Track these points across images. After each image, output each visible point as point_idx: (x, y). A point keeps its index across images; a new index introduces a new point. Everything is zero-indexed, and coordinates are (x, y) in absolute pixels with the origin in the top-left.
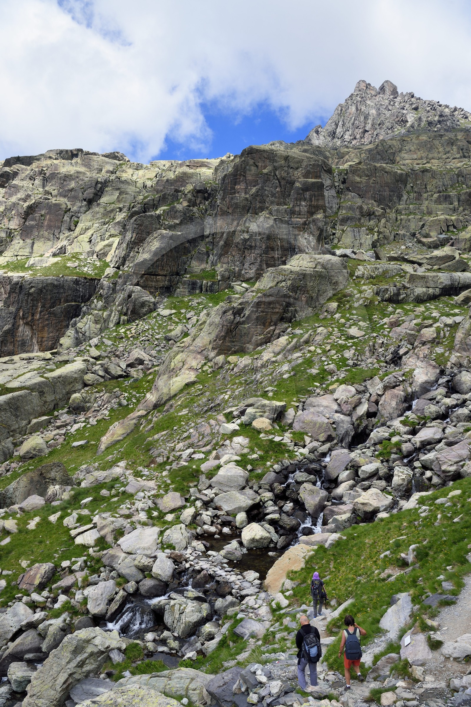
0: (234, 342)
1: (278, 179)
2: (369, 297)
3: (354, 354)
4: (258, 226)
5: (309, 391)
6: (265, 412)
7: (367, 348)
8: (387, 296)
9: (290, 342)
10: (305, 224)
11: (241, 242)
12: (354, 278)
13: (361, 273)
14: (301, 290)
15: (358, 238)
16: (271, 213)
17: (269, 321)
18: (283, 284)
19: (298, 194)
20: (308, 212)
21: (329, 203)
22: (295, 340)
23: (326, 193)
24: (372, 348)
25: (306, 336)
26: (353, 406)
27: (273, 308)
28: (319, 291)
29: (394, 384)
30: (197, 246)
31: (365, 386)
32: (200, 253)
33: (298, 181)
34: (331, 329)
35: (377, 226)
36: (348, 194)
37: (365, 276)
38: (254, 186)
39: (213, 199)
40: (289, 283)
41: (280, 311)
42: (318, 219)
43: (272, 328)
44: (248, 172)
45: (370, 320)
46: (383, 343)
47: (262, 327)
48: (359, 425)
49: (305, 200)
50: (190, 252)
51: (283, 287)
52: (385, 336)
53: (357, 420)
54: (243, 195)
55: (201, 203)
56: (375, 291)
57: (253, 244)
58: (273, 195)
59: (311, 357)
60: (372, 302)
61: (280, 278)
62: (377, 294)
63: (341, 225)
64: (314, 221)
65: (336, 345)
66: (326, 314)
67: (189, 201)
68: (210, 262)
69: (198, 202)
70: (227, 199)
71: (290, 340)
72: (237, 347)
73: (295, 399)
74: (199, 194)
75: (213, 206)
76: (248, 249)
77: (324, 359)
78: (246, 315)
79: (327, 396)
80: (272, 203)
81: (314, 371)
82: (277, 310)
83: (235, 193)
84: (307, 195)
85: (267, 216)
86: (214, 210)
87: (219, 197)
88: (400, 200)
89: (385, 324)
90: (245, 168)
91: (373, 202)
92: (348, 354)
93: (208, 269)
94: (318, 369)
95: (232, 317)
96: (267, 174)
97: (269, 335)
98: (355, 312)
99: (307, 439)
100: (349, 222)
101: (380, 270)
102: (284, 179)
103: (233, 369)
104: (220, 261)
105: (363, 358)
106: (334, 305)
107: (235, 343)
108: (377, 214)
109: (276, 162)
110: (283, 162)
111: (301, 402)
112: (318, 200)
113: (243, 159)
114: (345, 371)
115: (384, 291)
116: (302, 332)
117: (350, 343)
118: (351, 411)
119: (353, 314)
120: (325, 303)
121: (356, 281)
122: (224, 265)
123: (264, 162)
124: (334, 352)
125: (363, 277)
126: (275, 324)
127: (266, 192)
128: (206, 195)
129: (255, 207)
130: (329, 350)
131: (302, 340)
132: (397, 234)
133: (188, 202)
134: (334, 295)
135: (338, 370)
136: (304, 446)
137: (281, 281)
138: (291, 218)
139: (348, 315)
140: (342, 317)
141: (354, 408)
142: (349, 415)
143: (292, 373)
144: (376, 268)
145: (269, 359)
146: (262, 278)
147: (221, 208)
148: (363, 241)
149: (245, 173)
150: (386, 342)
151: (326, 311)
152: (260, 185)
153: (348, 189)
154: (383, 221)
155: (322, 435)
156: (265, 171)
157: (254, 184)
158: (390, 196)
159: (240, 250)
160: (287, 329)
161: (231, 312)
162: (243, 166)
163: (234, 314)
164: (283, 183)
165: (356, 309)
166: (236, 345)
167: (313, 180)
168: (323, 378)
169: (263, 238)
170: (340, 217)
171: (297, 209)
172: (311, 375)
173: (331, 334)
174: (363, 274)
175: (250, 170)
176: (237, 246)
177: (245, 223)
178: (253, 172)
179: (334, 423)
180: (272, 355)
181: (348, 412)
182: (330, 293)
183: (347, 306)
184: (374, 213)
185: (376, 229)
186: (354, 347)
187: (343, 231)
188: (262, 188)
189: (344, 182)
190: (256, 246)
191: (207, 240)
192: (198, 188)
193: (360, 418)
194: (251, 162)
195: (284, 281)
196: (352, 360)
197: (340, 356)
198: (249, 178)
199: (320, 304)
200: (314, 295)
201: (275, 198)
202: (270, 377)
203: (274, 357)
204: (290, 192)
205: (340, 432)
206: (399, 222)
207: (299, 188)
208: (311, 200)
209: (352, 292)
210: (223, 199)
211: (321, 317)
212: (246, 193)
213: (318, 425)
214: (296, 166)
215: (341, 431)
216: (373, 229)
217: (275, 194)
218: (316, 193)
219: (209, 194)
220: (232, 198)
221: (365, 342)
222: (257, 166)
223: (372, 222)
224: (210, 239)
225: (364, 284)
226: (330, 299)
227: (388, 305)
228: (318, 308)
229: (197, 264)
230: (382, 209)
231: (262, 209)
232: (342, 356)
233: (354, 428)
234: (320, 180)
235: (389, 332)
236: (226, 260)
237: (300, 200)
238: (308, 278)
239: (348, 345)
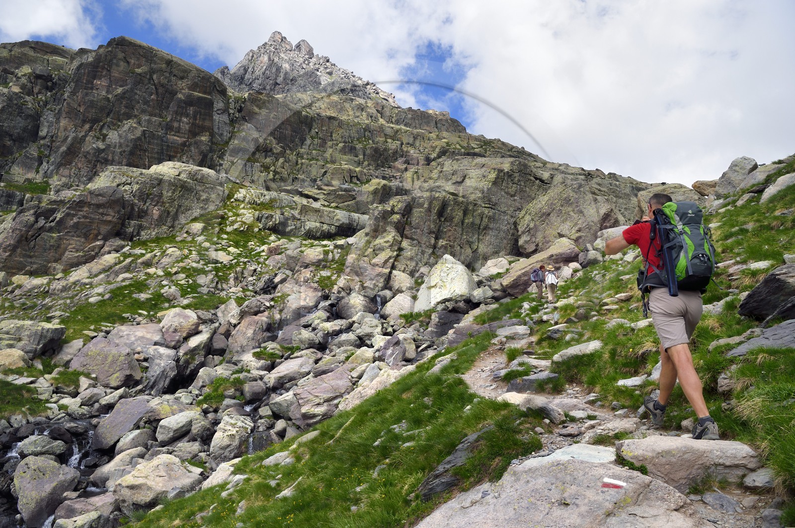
0: (31, 257)
1: (154, 85)
2: (248, 222)
3: (212, 281)
4: (120, 136)
5: (124, 318)
6: (20, 340)
7: (232, 274)
8: (271, 223)
9: (120, 262)
10: (184, 144)
11: (92, 152)
12: (232, 200)
13: (242, 195)
14: (152, 200)
15: (249, 173)
16: (139, 123)
17: (96, 232)
18: (127, 187)
19: (179, 107)
20: (190, 131)
21: (219, 128)
22: (129, 260)
23: (216, 117)
24: (240, 275)
25: (148, 256)
26: (184, 335)
27: (102, 214)
28: (180, 206)
29: (256, 309)
30: (26, 148)
31: (215, 314)
32: (28, 157)
33: (181, 92)
34: (186, 252)
35: (274, 165)
36: (243, 125)
37: (247, 200)
38: (121, 86)
39: (59, 90)
40: (136, 187)
41: (115, 220)
42: (201, 141)
43: (98, 243)
44: (114, 67)
45: (245, 246)
46: (255, 270)
47: (83, 240)
48: (187, 363)
49: (187, 116)
50: (12, 154)
51: (125, 190)
52: (259, 263)
53: (186, 354)
54: (104, 93)
55: (39, 92)
56: (256, 216)
57: (110, 158)
58: (146, 102)
59: (146, 280)
60: (250, 227)
61: (124, 180)
62: (259, 219)
63: (230, 155)
64: (196, 143)
65: (189, 269)
66: (185, 235)
67: (23, 87)
68: (41, 172)
69: (36, 90)
70: (80, 95)
71: (122, 259)
72: (35, 266)
73: (92, 327)
74: (39, 81)
75: (56, 99)
76: (102, 163)
77: (164, 283)
78: (58, 219)
79: (151, 325)
80: (143, 111)
81: (143, 296)
82: (109, 218)
83: (92, 89)
84: (191, 110)
85: (135, 125)
86: (58, 105)
87: (68, 89)
88: (302, 144)
89: (263, 251)
90: (111, 60)
91: (272, 138)
92: (202, 280)
93: (38, 181)
94: (151, 294)
95: (32, 219)
96: (140, 74)
97: (93, 253)
98: (225, 236)
99: (84, 382)
100: (240, 154)
101: (267, 197)
102: (162, 86)
103: (12, 292)
104: (57, 173)
105: (225, 286)
106: (198, 226)
107: (33, 260)
108: (275, 151)
109: (155, 63)
110: (164, 66)
111: (102, 331)
112: (204, 119)
113: (110, 49)
114: (193, 297)
115: (267, 218)
116: (144, 252)
117: (210, 267)
118: (178, 341)
119: (223, 239)
120: (187, 224)
121: (234, 204)
122: (64, 179)
123: (138, 59)
124: (183, 276)
125: (243, 201)
126: (105, 239)
127: (137, 97)
128: (50, 84)
129: (119, 111)
130: (176, 273)
131: (139, 261)
132: (296, 178)
133: (21, 88)
134: (202, 215)
135: (182, 297)
136: (75, 395)
137: (124, 184)
138: (166, 134)
139: (215, 239)
140: (207, 240)
141: (186, 339)
142: (175, 348)
143: (107, 296)
144: (262, 194)
145: (78, 281)
146: (97, 178)
147: (67, 103)
148: (255, 178)
149: (110, 66)
150: (259, 269)
151: (187, 232)
152: (129, 86)
153: (244, 119)
154: (281, 160)
155: (115, 375)
156: (139, 71)
157: (121, 83)
158: (292, 136)
159: (89, 162)
160: (123, 247)
161: (32, 212)
162: (109, 58)
163: (37, 216)
164: (161, 90)
165: (227, 233)
166: (34, 263)
167: (201, 95)
168: (155, 305)
169: (124, 151)
170: (231, 147)
171: (176, 125)
172: (136, 300)
173: (187, 257)
174: (245, 197)
175: (118, 65)
176: (85, 157)
177: (101, 129)
178: (121, 68)
179: (146, 360)
180: (87, 275)
181: (173, 343)
182: (197, 212)
183: (217, 229)
184: (271, 150)
185: (272, 168)
186: (214, 272)
187: (233, 163)
188: (132, 90)
189: (240, 111)
190: (113, 161)
191: (42, 142)
192: (38, 72)
193: (193, 351)
194: (121, 55)
195: (130, 184)
196: (208, 287)
197: (191, 282)
198: (115, 74)
199: (180, 224)
200: (173, 210)
201: (149, 106)
202: (68, 301)
203: (88, 278)
204: (169, 104)
205: (152, 373)
206: (300, 166)
207: (180, 100)
208: (195, 118)
209: (226, 214)
210: (73, 93)
211: (179, 239)
212: (108, 92)
213: (110, 359)
214: (181, 75)
215: (155, 371)
216: (269, 168)
217: (148, 102)
218: (203, 111)
219: (54, 84)
220: (87, 94)
221: (231, 267)
222: (128, 63)
223: (268, 160)
224: (47, 141)
225: (244, 208)
226: (195, 220)
227: (270, 234)
228: (177, 229)
229: (21, 171)
230: (281, 147)
231: (129, 116)
232: (194, 281)
233: (177, 366)
234: (209, 97)
235: (266, 260)
236: (66, 172)
237: (182, 115)
238: (165, 186)
239: (207, 269)
